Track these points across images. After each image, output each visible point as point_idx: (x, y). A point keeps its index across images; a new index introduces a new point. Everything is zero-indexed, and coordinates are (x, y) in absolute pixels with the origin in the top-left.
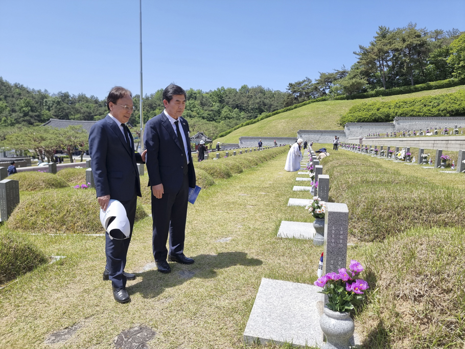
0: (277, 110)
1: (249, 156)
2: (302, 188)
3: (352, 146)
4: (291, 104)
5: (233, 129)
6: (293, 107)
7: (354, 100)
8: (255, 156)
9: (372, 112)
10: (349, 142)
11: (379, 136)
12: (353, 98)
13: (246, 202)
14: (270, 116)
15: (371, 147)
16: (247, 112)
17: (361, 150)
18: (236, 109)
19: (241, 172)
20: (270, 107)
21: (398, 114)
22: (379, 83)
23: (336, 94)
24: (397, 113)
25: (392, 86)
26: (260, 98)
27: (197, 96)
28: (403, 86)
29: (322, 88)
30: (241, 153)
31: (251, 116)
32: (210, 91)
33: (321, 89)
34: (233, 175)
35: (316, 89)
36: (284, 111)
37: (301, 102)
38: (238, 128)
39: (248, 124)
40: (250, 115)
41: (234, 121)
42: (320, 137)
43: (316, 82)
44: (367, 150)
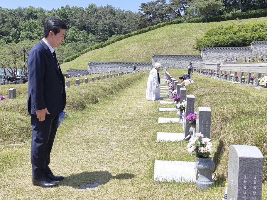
0: (129, 32)
1: (103, 84)
2: (169, 120)
3: (210, 72)
4: (145, 26)
5: (81, 52)
6: (147, 29)
7: (210, 23)
8: (110, 83)
9: (229, 36)
10: (207, 67)
11: (236, 61)
12: (209, 20)
13: (108, 138)
14: (122, 39)
15: (231, 72)
16: (96, 34)
17: (220, 76)
18: (84, 31)
19: (96, 102)
20: (121, 29)
21: (255, 38)
22: (235, 6)
23: (191, 16)
24: (253, 37)
25: (249, 9)
26: (110, 18)
27: (38, 14)
28: (260, 8)
29: (176, 9)
30: (93, 80)
31: (100, 39)
32: (53, 9)
33: (176, 11)
34: (88, 106)
35: (170, 10)
36: (137, 34)
37: (155, 24)
38: (86, 52)
39: (97, 48)
40: (99, 37)
41: (82, 44)
42: (176, 62)
43: (170, 3)
44: (226, 76)
